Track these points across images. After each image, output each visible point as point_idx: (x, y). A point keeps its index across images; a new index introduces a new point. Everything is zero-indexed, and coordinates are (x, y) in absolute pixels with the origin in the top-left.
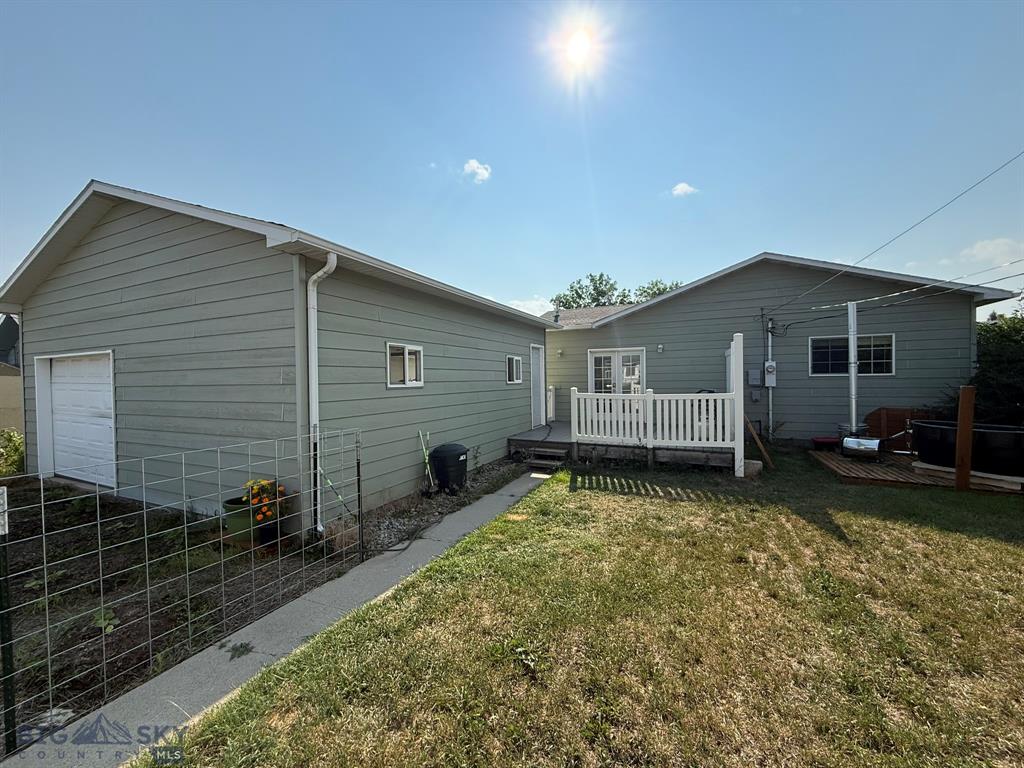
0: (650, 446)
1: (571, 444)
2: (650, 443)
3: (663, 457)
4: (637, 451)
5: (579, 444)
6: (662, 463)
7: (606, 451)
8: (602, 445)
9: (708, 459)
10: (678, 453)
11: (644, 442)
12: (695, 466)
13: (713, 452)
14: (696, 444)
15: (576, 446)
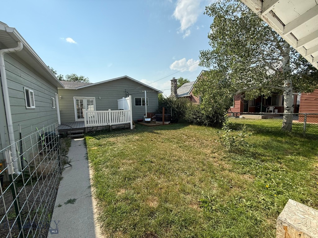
0: (111, 125)
1: (85, 128)
2: (111, 124)
3: (114, 127)
4: (107, 127)
5: (87, 128)
6: (114, 129)
7: (97, 128)
8: (96, 127)
9: (124, 126)
10: (118, 126)
11: (109, 124)
12: (122, 128)
13: (126, 124)
14: (120, 123)
15: (86, 128)
